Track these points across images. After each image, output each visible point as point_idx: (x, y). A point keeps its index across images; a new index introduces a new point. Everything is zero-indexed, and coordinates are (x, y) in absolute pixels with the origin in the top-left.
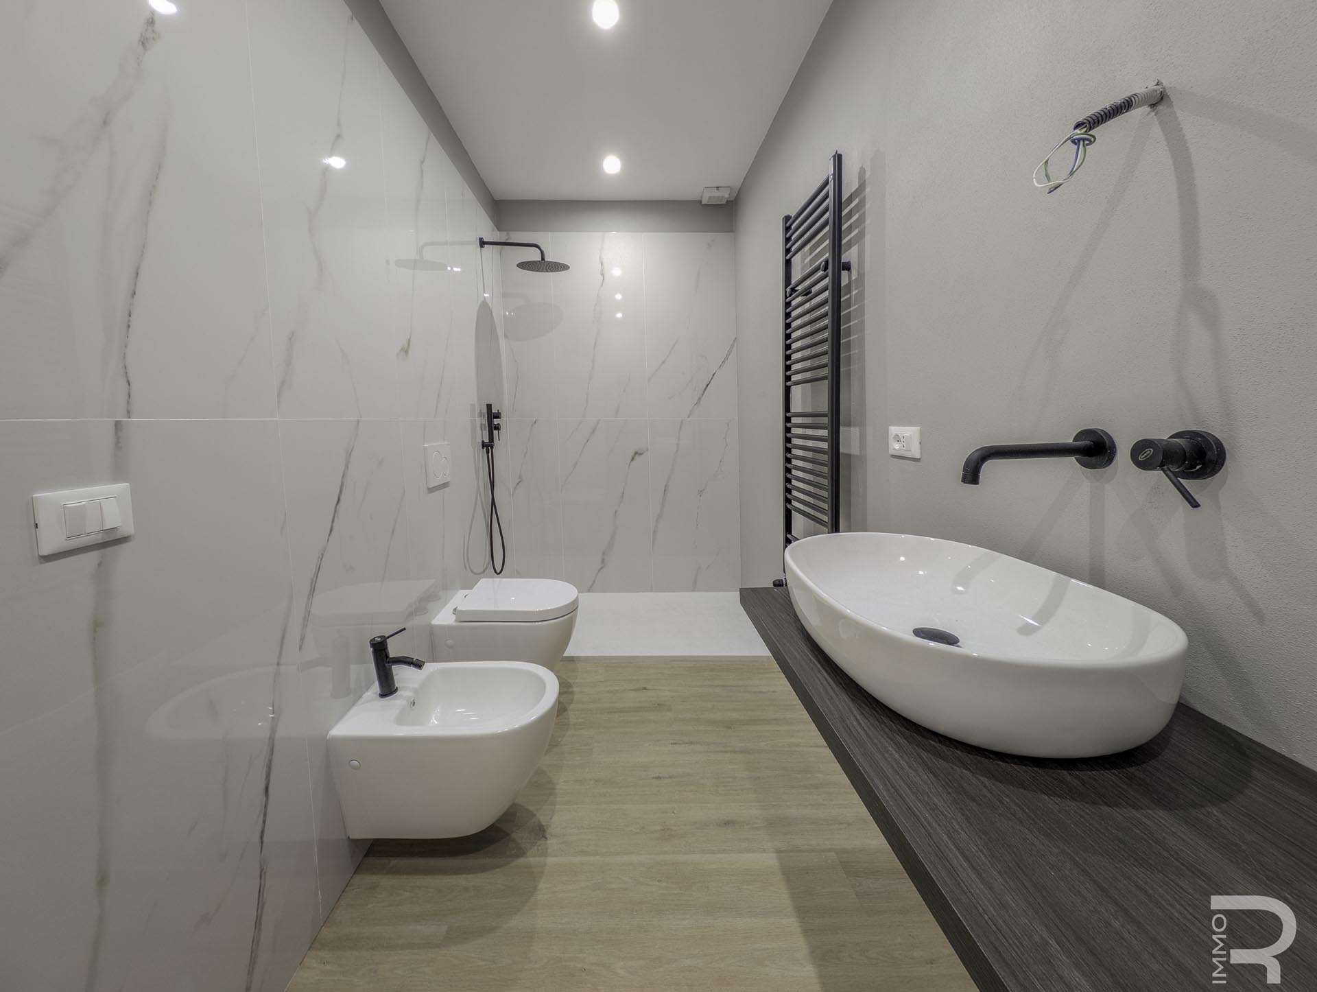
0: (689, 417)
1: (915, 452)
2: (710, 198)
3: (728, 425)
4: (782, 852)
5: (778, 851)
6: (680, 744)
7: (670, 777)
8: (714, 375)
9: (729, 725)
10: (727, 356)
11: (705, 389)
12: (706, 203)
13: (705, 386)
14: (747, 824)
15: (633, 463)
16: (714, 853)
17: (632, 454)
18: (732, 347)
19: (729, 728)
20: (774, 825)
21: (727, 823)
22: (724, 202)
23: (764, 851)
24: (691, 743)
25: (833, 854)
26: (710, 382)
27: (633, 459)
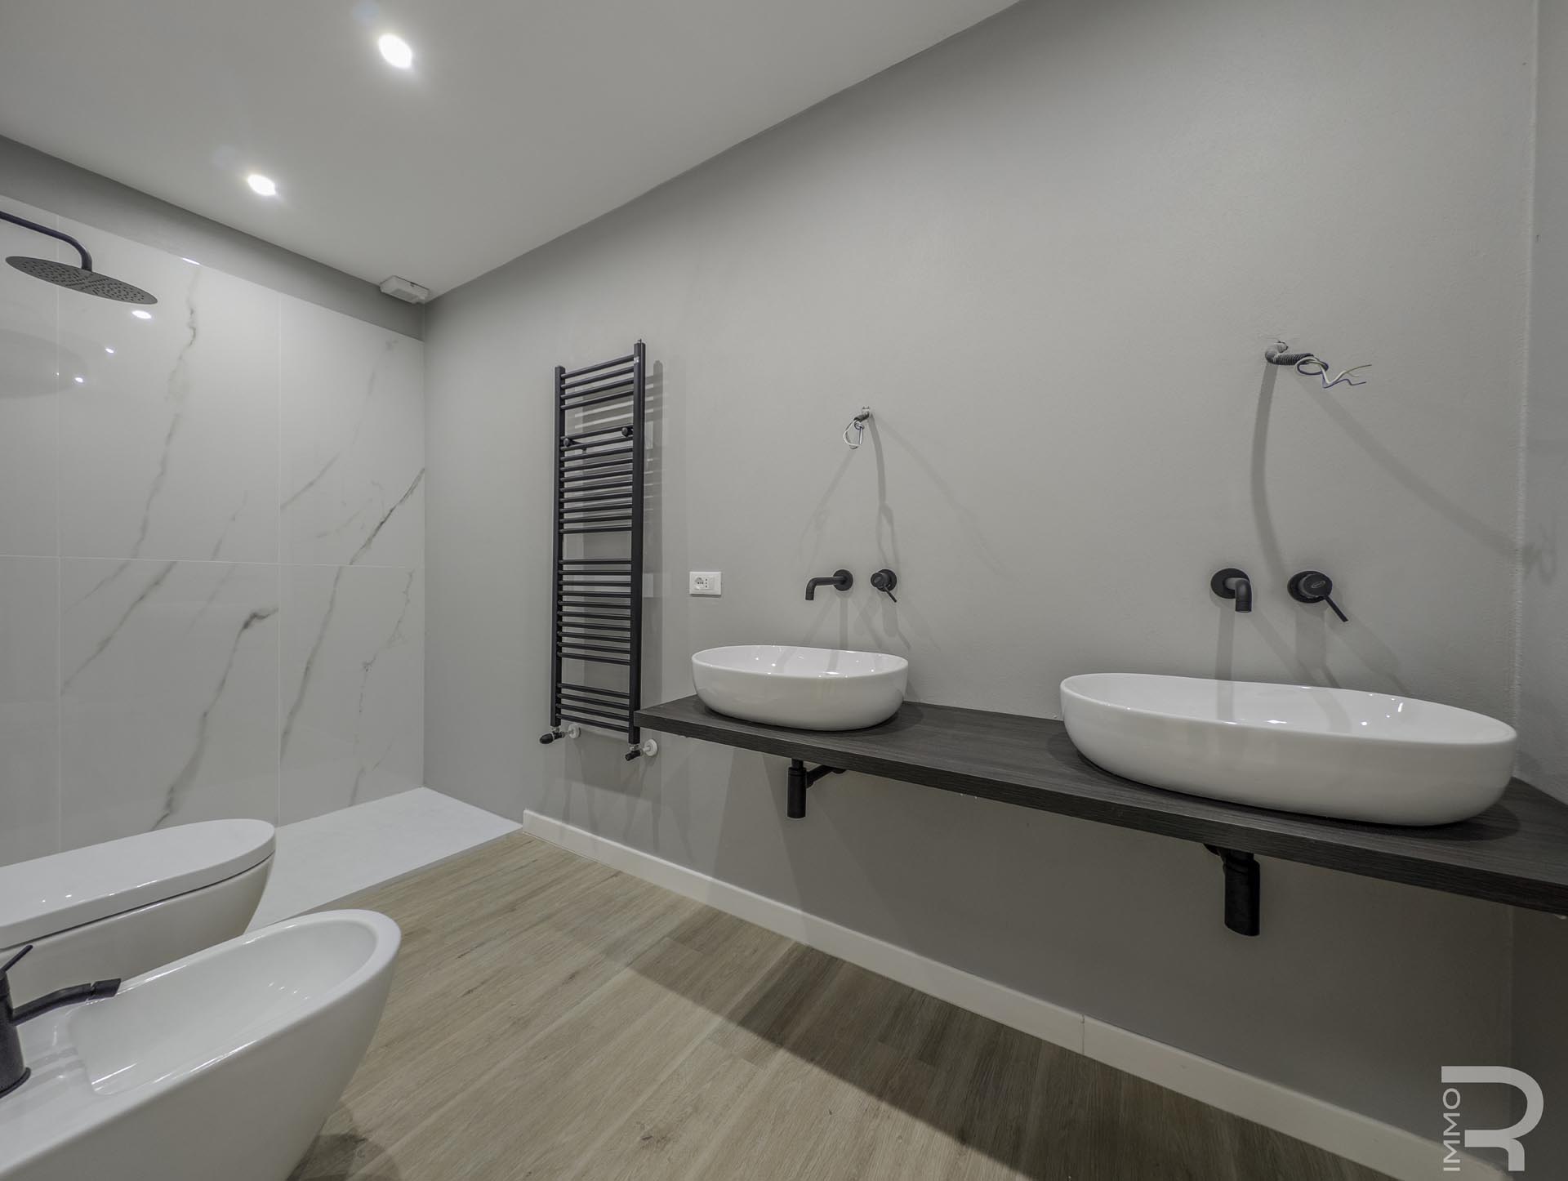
0: (351, 564)
1: (717, 590)
2: (398, 290)
3: (411, 576)
4: (631, 963)
5: (628, 965)
6: (468, 952)
7: (483, 983)
8: (391, 511)
9: (512, 908)
10: (411, 490)
11: (379, 528)
12: (388, 292)
13: (377, 524)
14: (590, 966)
15: (247, 632)
16: (579, 1003)
17: (245, 616)
18: (419, 478)
19: (513, 910)
20: (612, 951)
21: (572, 977)
22: (413, 301)
23: (618, 972)
24: (482, 944)
25: (667, 939)
26: (386, 519)
27: (246, 625)
